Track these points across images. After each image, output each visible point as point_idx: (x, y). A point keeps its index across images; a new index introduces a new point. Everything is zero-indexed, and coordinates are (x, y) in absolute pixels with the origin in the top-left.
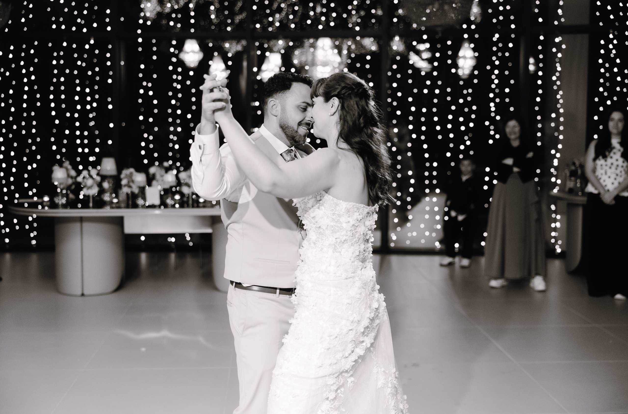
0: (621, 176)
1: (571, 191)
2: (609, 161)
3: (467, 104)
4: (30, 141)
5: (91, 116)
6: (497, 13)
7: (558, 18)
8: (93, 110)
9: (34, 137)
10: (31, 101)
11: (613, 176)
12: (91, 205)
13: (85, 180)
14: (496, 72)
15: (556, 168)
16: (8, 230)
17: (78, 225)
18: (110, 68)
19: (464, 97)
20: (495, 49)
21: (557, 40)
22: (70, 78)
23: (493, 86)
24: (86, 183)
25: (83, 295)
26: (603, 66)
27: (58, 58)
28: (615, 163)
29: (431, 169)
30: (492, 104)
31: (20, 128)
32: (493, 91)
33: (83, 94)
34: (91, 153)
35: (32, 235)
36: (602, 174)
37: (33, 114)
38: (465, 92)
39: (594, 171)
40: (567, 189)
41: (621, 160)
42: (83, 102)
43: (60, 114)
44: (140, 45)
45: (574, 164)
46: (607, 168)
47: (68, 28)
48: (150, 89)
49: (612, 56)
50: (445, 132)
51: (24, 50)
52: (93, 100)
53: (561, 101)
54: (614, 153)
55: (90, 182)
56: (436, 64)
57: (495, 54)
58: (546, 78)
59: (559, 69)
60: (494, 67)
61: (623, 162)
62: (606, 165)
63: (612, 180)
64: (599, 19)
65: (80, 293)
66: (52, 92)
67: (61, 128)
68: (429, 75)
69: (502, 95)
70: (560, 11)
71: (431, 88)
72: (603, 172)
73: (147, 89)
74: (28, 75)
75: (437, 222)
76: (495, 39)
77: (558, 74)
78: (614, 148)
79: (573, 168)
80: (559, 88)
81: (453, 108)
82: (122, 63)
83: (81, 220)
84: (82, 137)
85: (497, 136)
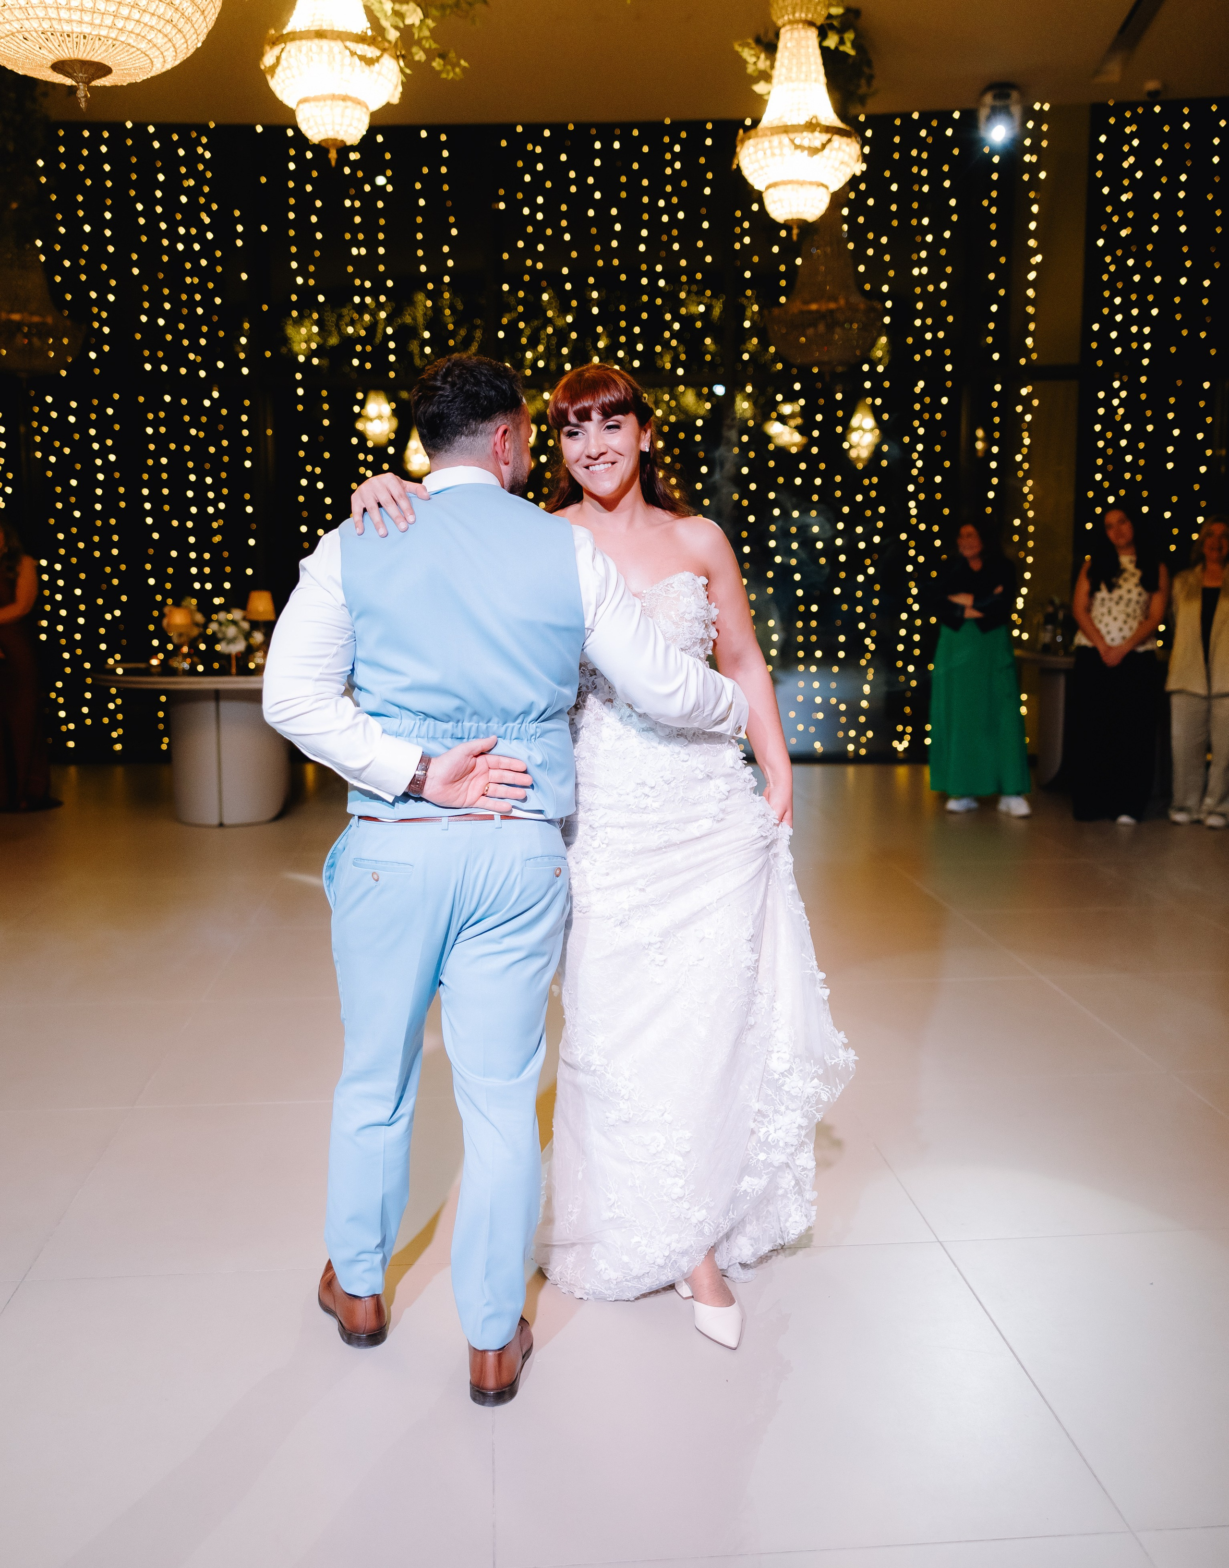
0: (1135, 618)
1: (1047, 649)
2: (1116, 593)
3: (869, 503)
4: (108, 570)
5: (215, 525)
6: (921, 345)
7: (1026, 352)
8: (218, 513)
9: (114, 562)
10: (109, 499)
11: (1122, 617)
12: (234, 670)
13: (223, 628)
14: (920, 447)
15: (1021, 613)
16: (72, 726)
17: (211, 706)
18: (247, 441)
19: (865, 491)
20: (917, 407)
21: (1024, 392)
22: (178, 458)
23: (915, 472)
24: (224, 633)
25: (221, 825)
26: (1101, 435)
27: (155, 424)
28: (1126, 597)
29: (807, 616)
30: (912, 504)
31: (91, 547)
32: (914, 480)
33: (200, 488)
34: (218, 591)
35: (114, 735)
36: (1103, 615)
37: (113, 521)
38: (866, 482)
39: (1089, 609)
40: (1039, 646)
41: (1136, 591)
42: (201, 501)
43: (162, 523)
44: (300, 400)
45: (1052, 603)
46: (1112, 604)
47: (173, 370)
48: (319, 478)
49: (1118, 418)
50: (831, 552)
51: (94, 409)
52: (219, 497)
53: (1031, 497)
54: (1125, 580)
55: (231, 631)
56: (816, 433)
57: (918, 415)
58: (1005, 458)
59: (1027, 441)
60: (916, 439)
61: (1140, 594)
62: (1111, 599)
63: (1120, 623)
64: (1097, 354)
65: (215, 821)
66: (145, 484)
67: (163, 547)
68: (804, 453)
69: (929, 487)
70: (1029, 341)
71: (808, 477)
72: (1105, 610)
73: (313, 479)
74: (104, 452)
75: (819, 708)
76: (917, 390)
77: (1025, 451)
78: (1123, 571)
79: (1050, 609)
80: (1028, 475)
81: (846, 510)
82: (269, 432)
83: (217, 696)
84: (200, 563)
85: (921, 559)
